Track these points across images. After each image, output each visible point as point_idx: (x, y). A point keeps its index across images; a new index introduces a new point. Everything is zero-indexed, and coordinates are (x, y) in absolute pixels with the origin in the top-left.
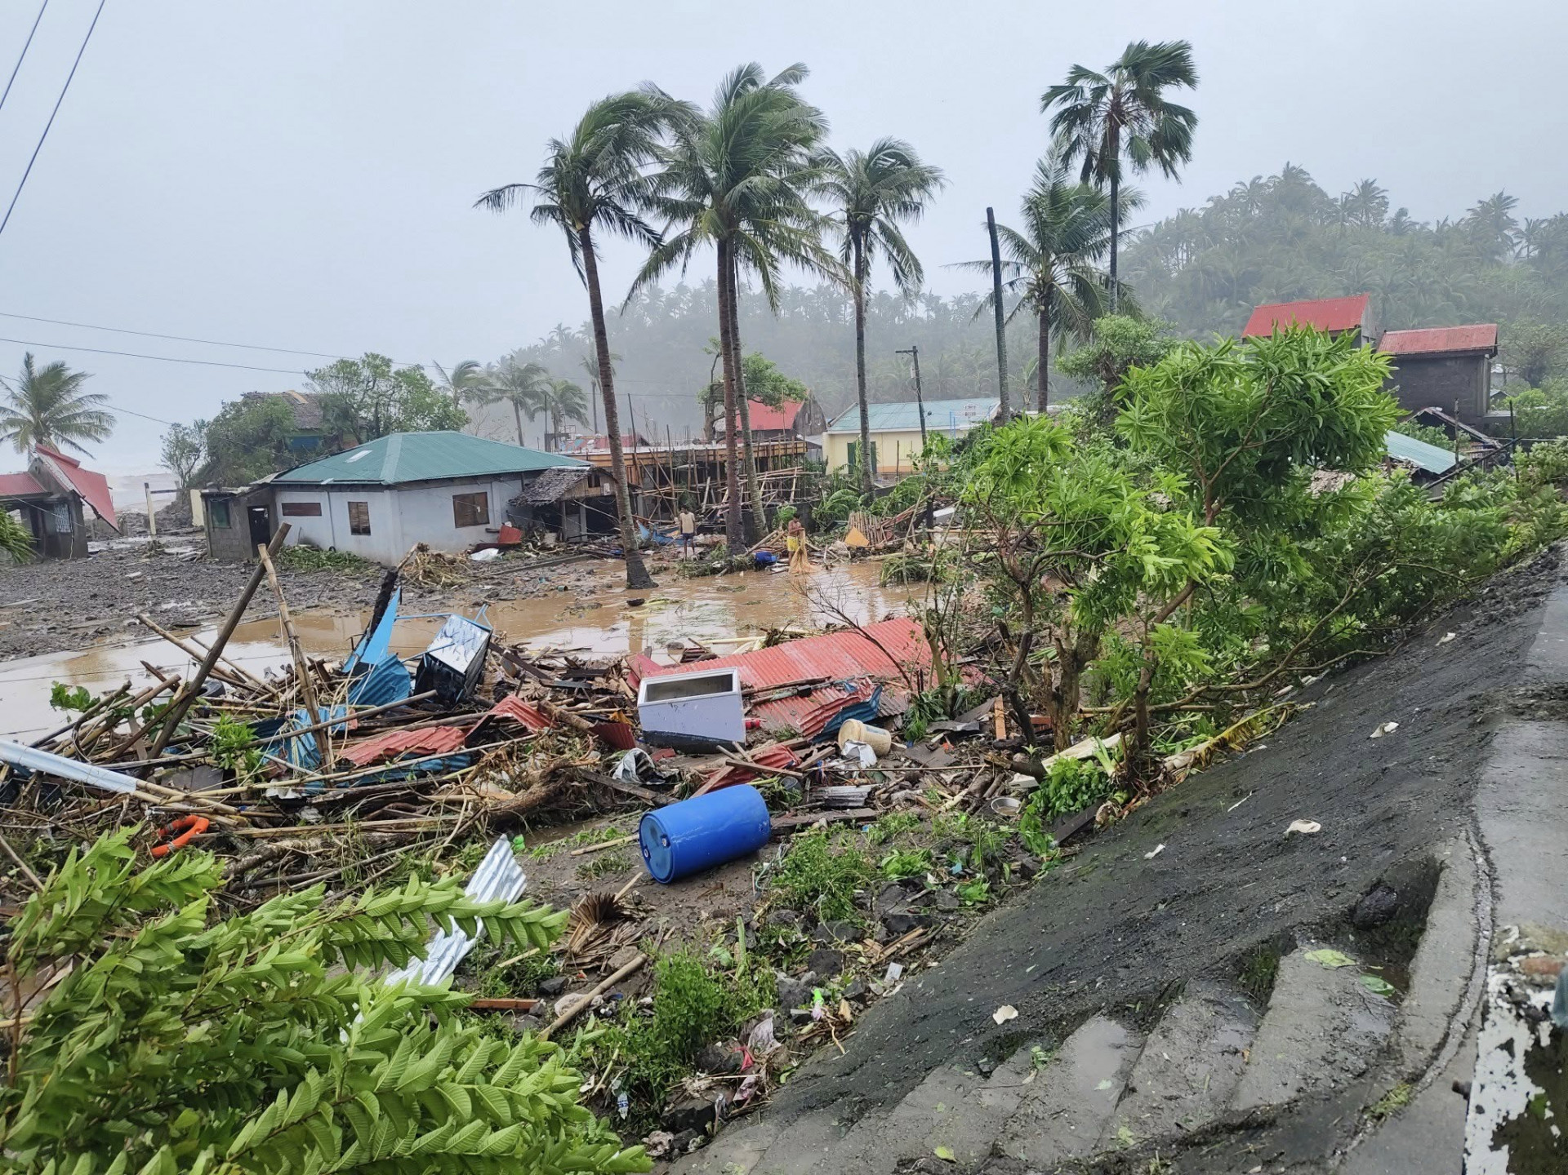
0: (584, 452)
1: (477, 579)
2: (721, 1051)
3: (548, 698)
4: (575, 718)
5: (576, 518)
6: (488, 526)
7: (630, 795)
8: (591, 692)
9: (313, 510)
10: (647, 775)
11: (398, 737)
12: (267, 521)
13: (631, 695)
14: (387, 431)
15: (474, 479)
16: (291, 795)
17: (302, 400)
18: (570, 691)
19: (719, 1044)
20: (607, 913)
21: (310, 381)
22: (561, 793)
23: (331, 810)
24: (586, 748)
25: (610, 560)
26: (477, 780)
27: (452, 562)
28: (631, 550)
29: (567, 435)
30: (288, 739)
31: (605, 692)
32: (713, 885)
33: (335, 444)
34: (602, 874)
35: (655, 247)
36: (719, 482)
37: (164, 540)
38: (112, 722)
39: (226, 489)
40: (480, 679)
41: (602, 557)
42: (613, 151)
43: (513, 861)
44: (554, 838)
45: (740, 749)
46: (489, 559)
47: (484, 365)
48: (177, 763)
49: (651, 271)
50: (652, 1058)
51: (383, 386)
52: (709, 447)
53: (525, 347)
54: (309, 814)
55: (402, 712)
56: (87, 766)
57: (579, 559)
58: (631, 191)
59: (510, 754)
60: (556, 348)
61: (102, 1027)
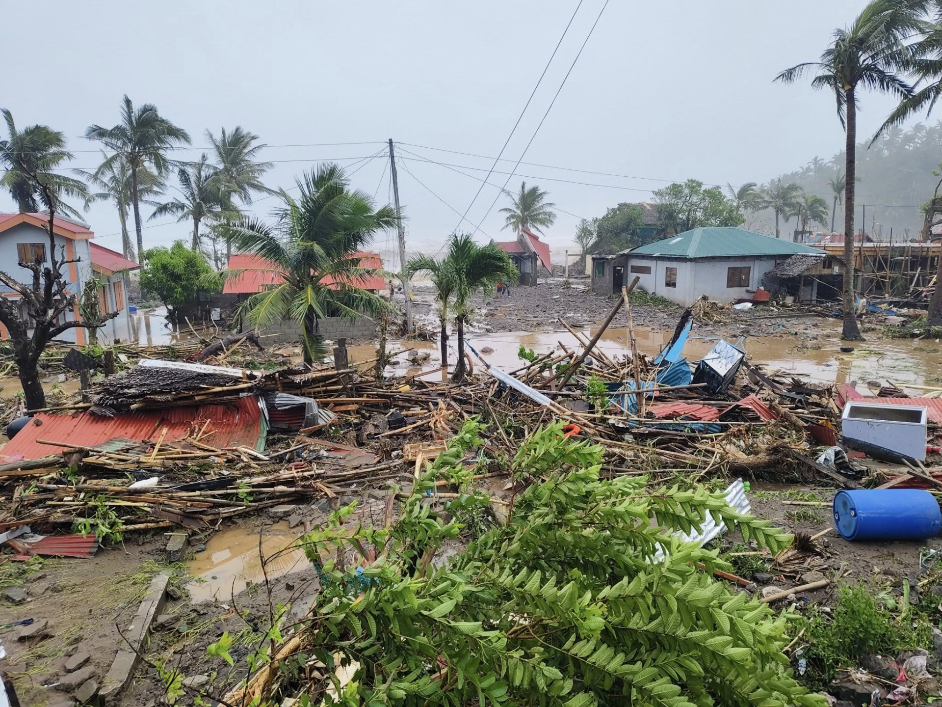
0: (822, 244)
1: (736, 321)
2: (881, 662)
3: (777, 401)
4: (794, 418)
5: (810, 288)
6: (748, 288)
7: (827, 476)
8: (808, 404)
9: (646, 270)
10: (842, 466)
11: (681, 406)
12: (622, 274)
13: (837, 411)
14: (693, 226)
15: (743, 258)
16: (621, 425)
17: (648, 208)
18: (793, 400)
19: (880, 657)
20: (804, 546)
21: (654, 196)
22: (778, 463)
23: (641, 438)
24: (799, 439)
25: (830, 319)
26: (724, 442)
27: (722, 308)
28: (849, 314)
29: (810, 233)
30: (623, 395)
31: (818, 405)
32: (885, 551)
33: (662, 233)
34: (802, 521)
35: (906, 97)
36: (928, 270)
37: (571, 280)
38: (542, 370)
39: (603, 256)
40: (733, 382)
41: (825, 316)
42: (884, 30)
43: (744, 496)
44: (770, 489)
45: (921, 465)
46: (745, 309)
47: (759, 186)
48: (568, 396)
49: (900, 114)
50: (828, 646)
51: (695, 199)
52: (924, 245)
53: (789, 173)
54: (628, 437)
55: (684, 392)
56: (530, 389)
57: (808, 316)
58: (894, 58)
59: (747, 431)
60: (811, 174)
61: (547, 514)
